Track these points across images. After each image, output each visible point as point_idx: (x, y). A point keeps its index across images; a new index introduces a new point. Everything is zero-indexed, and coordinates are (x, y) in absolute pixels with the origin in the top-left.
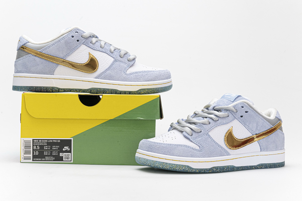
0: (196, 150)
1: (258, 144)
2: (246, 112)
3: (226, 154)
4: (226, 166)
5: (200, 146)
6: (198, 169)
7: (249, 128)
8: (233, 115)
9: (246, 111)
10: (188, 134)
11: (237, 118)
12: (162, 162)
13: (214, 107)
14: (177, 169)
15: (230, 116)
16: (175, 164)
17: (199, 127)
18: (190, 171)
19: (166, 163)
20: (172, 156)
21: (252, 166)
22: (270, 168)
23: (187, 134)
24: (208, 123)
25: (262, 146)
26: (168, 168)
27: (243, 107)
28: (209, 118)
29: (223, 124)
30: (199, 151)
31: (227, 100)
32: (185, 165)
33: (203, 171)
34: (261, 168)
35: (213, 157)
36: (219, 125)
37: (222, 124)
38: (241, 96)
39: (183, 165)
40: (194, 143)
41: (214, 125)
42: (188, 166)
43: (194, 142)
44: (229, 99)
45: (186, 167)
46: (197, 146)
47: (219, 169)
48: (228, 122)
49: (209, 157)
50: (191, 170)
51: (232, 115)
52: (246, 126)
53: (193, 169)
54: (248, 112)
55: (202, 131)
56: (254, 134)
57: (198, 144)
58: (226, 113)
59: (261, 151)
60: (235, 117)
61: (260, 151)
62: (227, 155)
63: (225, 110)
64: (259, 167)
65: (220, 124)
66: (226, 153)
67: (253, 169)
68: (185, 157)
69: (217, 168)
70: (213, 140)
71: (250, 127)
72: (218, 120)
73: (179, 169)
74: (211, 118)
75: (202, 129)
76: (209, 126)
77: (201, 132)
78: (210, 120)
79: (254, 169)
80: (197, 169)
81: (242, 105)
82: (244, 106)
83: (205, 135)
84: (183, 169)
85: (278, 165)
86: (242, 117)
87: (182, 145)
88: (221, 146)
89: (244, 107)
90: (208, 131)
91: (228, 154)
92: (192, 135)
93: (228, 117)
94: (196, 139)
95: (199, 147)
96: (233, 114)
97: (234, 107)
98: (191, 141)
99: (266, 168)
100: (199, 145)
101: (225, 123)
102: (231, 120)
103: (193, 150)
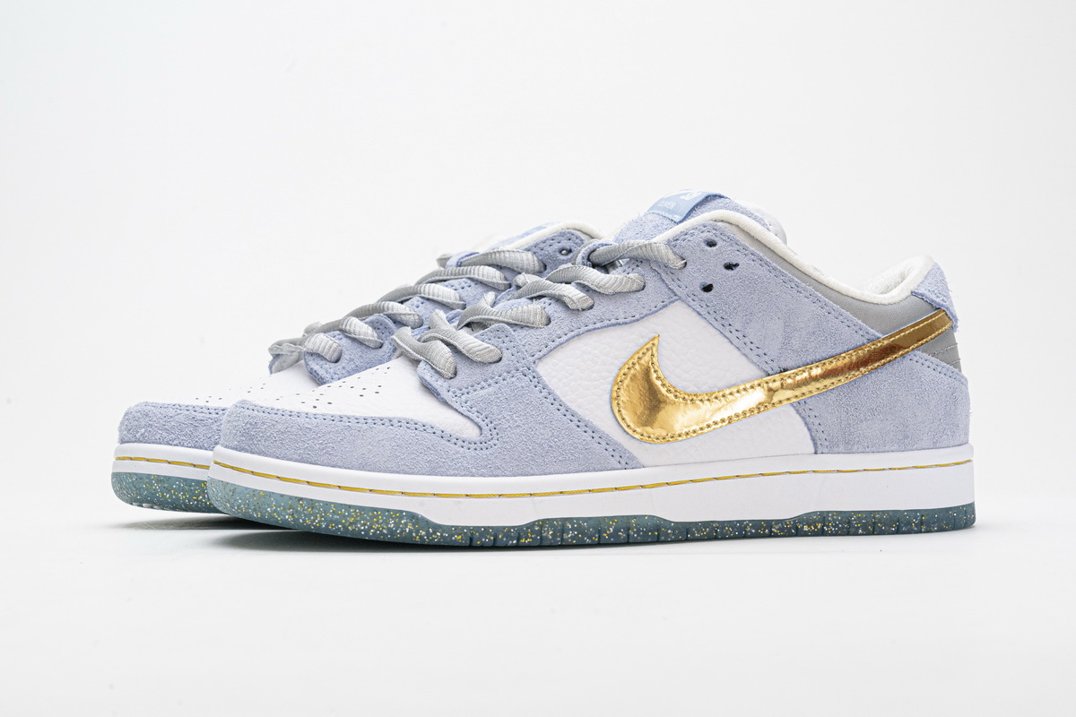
0: (460, 443)
1: (797, 416)
2: (729, 267)
3: (614, 462)
4: (612, 518)
5: (483, 424)
6: (459, 530)
7: (746, 340)
8: (663, 281)
9: (727, 261)
10: (437, 372)
11: (683, 297)
12: (291, 498)
13: (594, 251)
14: (362, 528)
15: (650, 286)
16: (350, 506)
17: (493, 341)
18: (421, 537)
19: (312, 503)
20: (340, 467)
21: (769, 523)
22: (873, 534)
23: (432, 372)
24: (539, 320)
25: (821, 428)
26: (317, 522)
27: (711, 244)
28: (552, 297)
29: (614, 325)
30: (475, 446)
31: (657, 218)
32: (396, 511)
33: (488, 540)
34: (822, 533)
35: (545, 474)
36: (591, 327)
37: (606, 322)
38: (721, 197)
39: (388, 511)
40: (456, 410)
41: (566, 330)
42: (413, 517)
43: (456, 406)
44: (670, 211)
45: (401, 518)
46: (469, 424)
47: (573, 529)
48: (637, 316)
49: (522, 475)
50: (428, 534)
51: (659, 284)
52: (728, 334)
53: (437, 527)
54: (737, 265)
55: (506, 355)
56: (770, 372)
57: (474, 416)
58: (631, 275)
59: (816, 453)
60: (673, 292)
61: (813, 451)
62: (619, 466)
63: (631, 258)
64: (809, 526)
65: (598, 325)
66: (618, 459)
67: (771, 535)
68: (398, 472)
69: (561, 525)
70: (551, 398)
71: (751, 337)
72: (591, 307)
73: (371, 528)
74: (559, 300)
75: (504, 350)
76: (544, 332)
77: (500, 359)
78: (553, 309)
79: (776, 536)
80: (456, 527)
81: (710, 236)
82: (716, 239)
83: (519, 374)
84: (389, 529)
85: (922, 523)
86: (708, 288)
87: (395, 422)
88: (591, 427)
89: (720, 243)
90: (536, 356)
91: (629, 462)
92: (455, 374)
93: (638, 295)
94: (470, 396)
95: (477, 431)
96: (663, 275)
97: (672, 243)
98: (445, 403)
99: (848, 534)
100: (477, 420)
101: (621, 321)
102: (653, 305)
103: (443, 441)
